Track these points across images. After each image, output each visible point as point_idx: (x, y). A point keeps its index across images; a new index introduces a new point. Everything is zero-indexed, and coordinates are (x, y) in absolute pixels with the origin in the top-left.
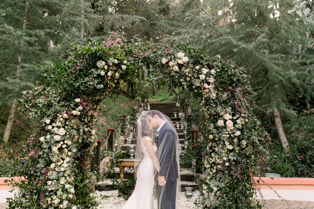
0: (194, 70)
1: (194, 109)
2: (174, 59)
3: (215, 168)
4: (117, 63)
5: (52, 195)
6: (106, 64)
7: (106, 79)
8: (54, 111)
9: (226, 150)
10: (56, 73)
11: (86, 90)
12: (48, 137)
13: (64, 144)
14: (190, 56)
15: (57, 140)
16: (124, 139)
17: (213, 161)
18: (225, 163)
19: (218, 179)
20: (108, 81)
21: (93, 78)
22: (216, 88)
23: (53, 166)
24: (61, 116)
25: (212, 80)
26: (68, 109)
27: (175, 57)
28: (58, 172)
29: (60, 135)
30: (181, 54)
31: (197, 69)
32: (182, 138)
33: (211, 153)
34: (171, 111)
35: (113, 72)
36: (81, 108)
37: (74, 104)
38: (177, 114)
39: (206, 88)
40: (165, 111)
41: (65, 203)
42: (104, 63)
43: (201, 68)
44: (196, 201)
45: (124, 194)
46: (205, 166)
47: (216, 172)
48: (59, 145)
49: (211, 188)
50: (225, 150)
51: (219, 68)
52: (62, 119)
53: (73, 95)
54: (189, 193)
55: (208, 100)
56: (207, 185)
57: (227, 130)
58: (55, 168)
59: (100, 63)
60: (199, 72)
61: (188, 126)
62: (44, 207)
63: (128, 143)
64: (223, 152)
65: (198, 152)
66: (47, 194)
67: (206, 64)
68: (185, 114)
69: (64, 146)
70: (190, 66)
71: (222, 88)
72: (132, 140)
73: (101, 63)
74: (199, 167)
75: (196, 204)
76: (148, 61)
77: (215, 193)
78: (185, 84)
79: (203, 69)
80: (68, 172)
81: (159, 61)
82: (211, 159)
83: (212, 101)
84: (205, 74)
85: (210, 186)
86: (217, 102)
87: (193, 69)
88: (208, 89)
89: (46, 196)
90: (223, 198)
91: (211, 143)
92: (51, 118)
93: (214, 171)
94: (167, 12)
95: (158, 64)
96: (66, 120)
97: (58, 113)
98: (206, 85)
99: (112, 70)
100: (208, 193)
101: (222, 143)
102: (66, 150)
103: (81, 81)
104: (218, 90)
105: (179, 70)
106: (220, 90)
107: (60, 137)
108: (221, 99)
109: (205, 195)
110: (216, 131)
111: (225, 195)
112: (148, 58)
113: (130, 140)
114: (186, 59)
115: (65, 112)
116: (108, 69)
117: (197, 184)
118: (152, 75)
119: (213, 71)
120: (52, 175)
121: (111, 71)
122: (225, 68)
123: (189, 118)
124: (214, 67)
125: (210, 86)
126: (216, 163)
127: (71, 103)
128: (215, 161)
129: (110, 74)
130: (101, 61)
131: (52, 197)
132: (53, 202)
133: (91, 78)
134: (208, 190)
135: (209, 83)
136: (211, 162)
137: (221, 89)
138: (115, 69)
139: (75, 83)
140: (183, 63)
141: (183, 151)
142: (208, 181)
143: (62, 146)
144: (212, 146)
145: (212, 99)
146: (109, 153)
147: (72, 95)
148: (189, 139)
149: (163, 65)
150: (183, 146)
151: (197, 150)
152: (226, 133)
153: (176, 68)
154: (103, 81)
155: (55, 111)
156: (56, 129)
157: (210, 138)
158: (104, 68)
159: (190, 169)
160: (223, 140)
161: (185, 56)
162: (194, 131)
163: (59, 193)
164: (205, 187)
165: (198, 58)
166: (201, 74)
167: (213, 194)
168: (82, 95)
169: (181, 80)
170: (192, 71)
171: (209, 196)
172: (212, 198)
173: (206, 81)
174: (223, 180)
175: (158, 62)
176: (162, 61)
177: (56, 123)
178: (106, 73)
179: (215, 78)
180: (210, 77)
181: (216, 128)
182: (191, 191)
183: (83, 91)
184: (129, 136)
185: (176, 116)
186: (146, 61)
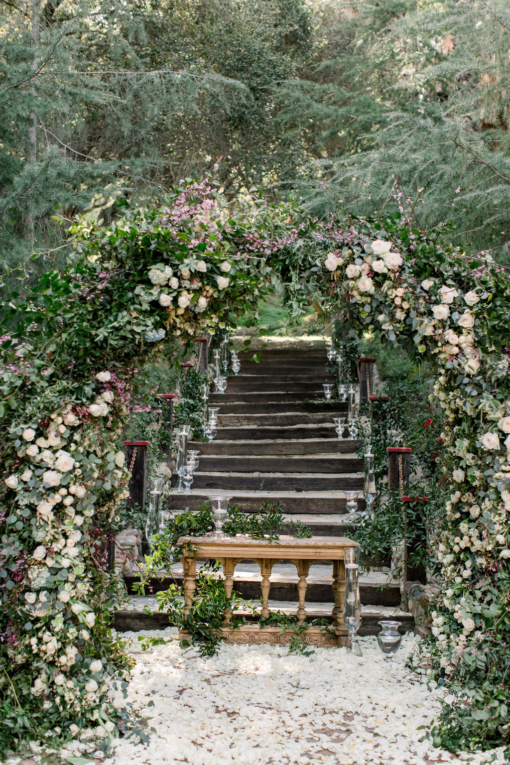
0: (419, 290)
1: (390, 373)
2: (362, 258)
3: (468, 564)
4: (205, 270)
5: (38, 630)
6: (175, 275)
7: (173, 314)
8: (42, 407)
9: (504, 516)
10: (42, 298)
11: (123, 347)
12: (27, 475)
13: (69, 494)
14: (405, 249)
15: (53, 484)
16: (169, 471)
17: (463, 544)
18: (499, 551)
19: (479, 594)
20: (178, 320)
21: (141, 312)
22: (478, 344)
23: (39, 553)
24: (60, 420)
25: (466, 320)
26: (77, 399)
27: (363, 252)
28: (55, 571)
29: (59, 471)
30: (380, 246)
31: (426, 288)
32: (355, 472)
33: (456, 523)
34: (310, 379)
35: (192, 295)
36: (108, 396)
37: (93, 386)
38: (332, 389)
39: (451, 341)
40: (292, 379)
41: (72, 652)
42: (169, 271)
43: (436, 287)
44: (411, 659)
45: (199, 637)
46: (440, 558)
47: (473, 576)
48: (57, 498)
49: (456, 621)
50: (500, 515)
51: (488, 289)
52: (63, 429)
53: (88, 360)
54: (391, 638)
55: (456, 376)
56: (443, 615)
57: (506, 461)
58: (45, 558)
59: (158, 272)
60: (432, 297)
61: (376, 432)
62: (20, 662)
63: (184, 486)
64: (494, 520)
65: (414, 518)
66: (28, 626)
67: (450, 273)
68: (364, 392)
69: (69, 501)
70: (405, 281)
71: (496, 343)
72: (194, 476)
73: (162, 271)
74: (421, 564)
75: (409, 667)
76: (284, 261)
77: (467, 637)
78: (391, 328)
79: (444, 289)
80: (80, 570)
81: (318, 262)
82: (457, 539)
83: (466, 380)
84: (449, 304)
85: (456, 616)
86: (482, 382)
87: (415, 288)
88: (457, 346)
89: (24, 633)
90: (495, 645)
91: (458, 493)
92: (35, 426)
93: (467, 574)
94: (303, 40)
95: (314, 269)
96: (73, 429)
97: (52, 411)
98: (450, 335)
99: (188, 290)
100: (448, 636)
101: (493, 496)
102: (71, 511)
103: (111, 322)
104: (485, 350)
105: (373, 288)
106: (490, 350)
107: (61, 476)
108: (492, 374)
109: (437, 642)
110: (473, 458)
111: (499, 636)
112: (287, 252)
113: (188, 477)
114: (395, 260)
115: (69, 407)
116: (180, 287)
117: (410, 614)
118: (299, 301)
119: (471, 297)
120: (39, 577)
121: (185, 293)
122: (506, 289)
123: (379, 407)
124: (474, 286)
125: (462, 338)
126: (473, 550)
127: (84, 384)
128: (469, 545)
129: (184, 300)
130: (160, 265)
131: (40, 634)
132: (43, 648)
133: (135, 314)
134: (447, 627)
135: (458, 330)
136: (456, 549)
137: (493, 348)
138: (197, 285)
139: (93, 327)
140: (386, 271)
141: (364, 513)
142: (446, 603)
143: (62, 502)
144: (460, 501)
145: (468, 376)
146: (135, 516)
147: (85, 360)
148: (378, 476)
149: (327, 272)
150: (361, 496)
151: (410, 511)
152: (503, 468)
153: (367, 284)
154: (166, 320)
155: (47, 405)
156: (47, 454)
157: (455, 478)
158: (167, 286)
159: (384, 568)
160: (496, 488)
161: (391, 251)
162: (399, 453)
163: (58, 624)
164: (438, 620)
165: (427, 258)
166: (437, 302)
167: (462, 637)
168: (111, 360)
169: (381, 318)
170: (413, 293)
171: (451, 644)
172: (458, 649)
173: (452, 322)
174: (495, 599)
175: (316, 266)
176: (326, 263)
177: (46, 438)
178: (175, 301)
179: (477, 315)
180: (461, 313)
181: (474, 450)
182: (397, 633)
183: (114, 349)
184: (185, 464)
185: (329, 396)
186: (281, 260)
